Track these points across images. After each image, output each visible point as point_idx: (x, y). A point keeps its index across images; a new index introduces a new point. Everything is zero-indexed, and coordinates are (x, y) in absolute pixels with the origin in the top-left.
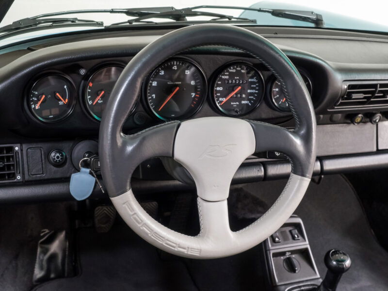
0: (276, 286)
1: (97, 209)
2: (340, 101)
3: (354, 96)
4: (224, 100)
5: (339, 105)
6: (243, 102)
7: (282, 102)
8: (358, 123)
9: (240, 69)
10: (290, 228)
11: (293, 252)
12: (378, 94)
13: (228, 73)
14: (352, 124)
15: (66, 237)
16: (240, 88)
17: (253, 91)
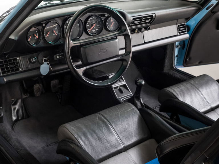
0: (118, 99)
1: (34, 86)
2: (131, 25)
3: (135, 22)
4: (90, 30)
5: (130, 26)
6: (97, 30)
9: (94, 17)
11: (121, 86)
12: (143, 20)
16: (95, 24)
17: (100, 25)
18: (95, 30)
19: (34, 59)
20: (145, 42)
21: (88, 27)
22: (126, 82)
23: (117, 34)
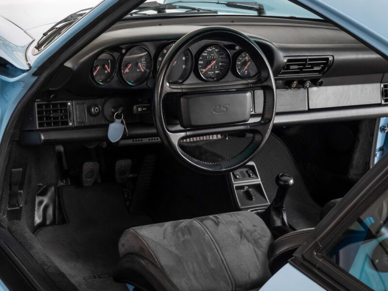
7: (243, 72)
8: (294, 88)
10: (246, 169)
14: (290, 89)
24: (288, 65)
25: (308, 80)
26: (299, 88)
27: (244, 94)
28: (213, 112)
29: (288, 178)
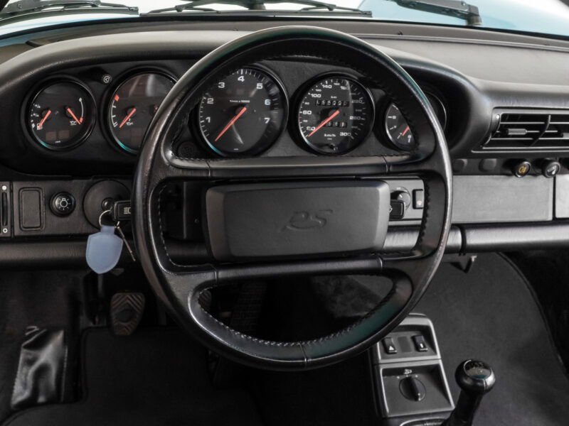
0: (386, 419)
2: (490, 138)
3: (512, 132)
4: (314, 130)
5: (489, 145)
6: (343, 134)
7: (401, 136)
8: (523, 175)
9: (339, 84)
10: (413, 334)
11: (416, 370)
12: (548, 130)
13: (320, 90)
14: (514, 177)
15: (65, 340)
16: (337, 112)
17: (359, 118)
18: (334, 135)
19: (64, 199)
20: (558, 215)
21: (307, 117)
22: (443, 359)
23: (389, 164)
24: (502, 125)
25: (554, 161)
26: (535, 175)
27: (372, 189)
28: (289, 227)
29: (482, 371)
